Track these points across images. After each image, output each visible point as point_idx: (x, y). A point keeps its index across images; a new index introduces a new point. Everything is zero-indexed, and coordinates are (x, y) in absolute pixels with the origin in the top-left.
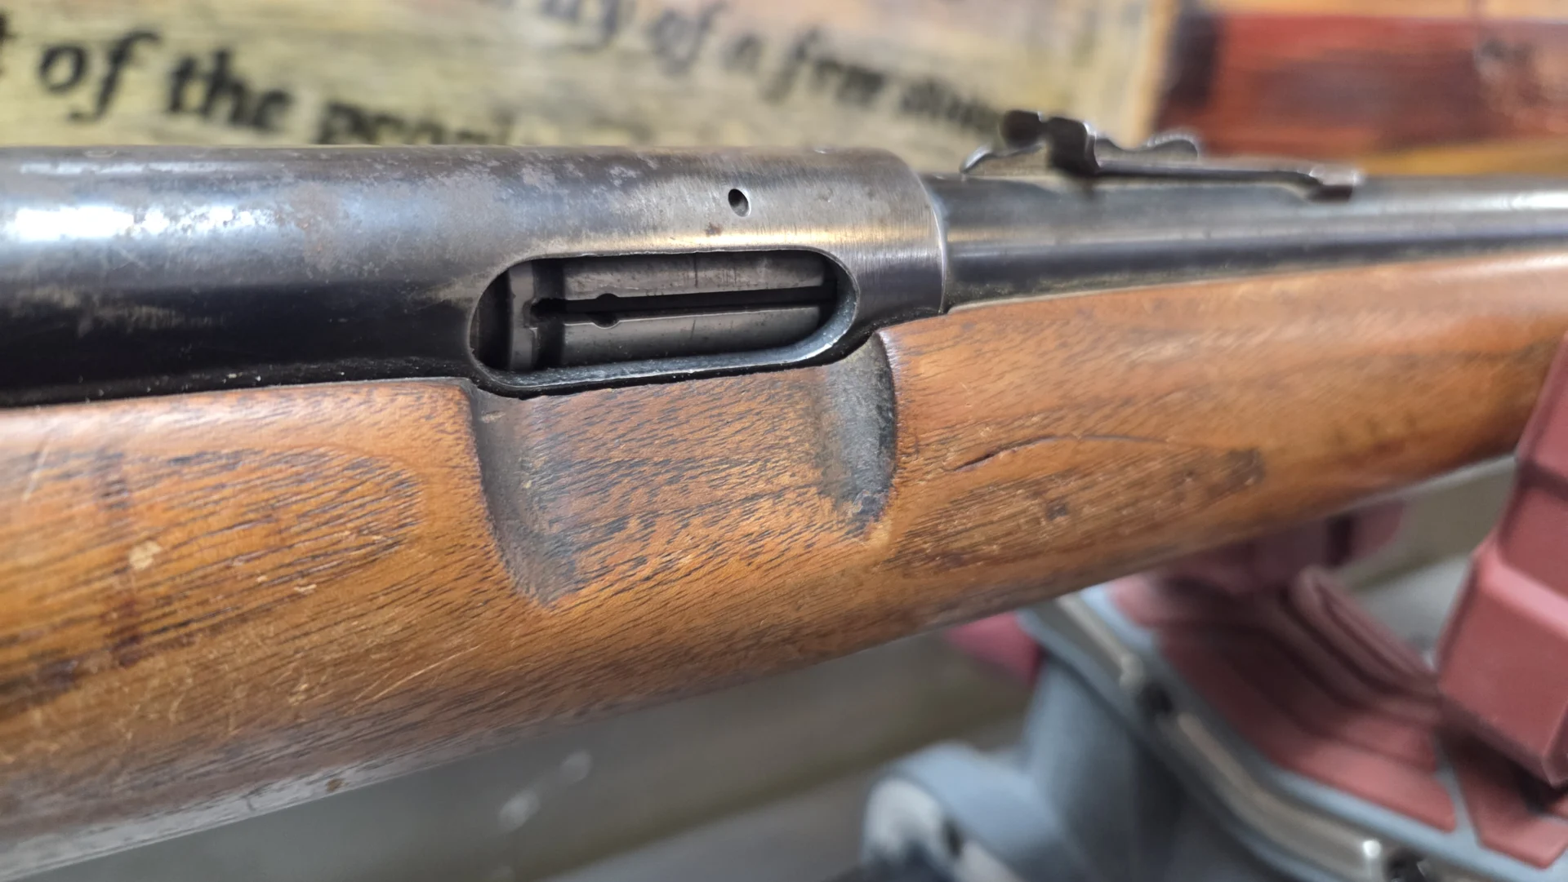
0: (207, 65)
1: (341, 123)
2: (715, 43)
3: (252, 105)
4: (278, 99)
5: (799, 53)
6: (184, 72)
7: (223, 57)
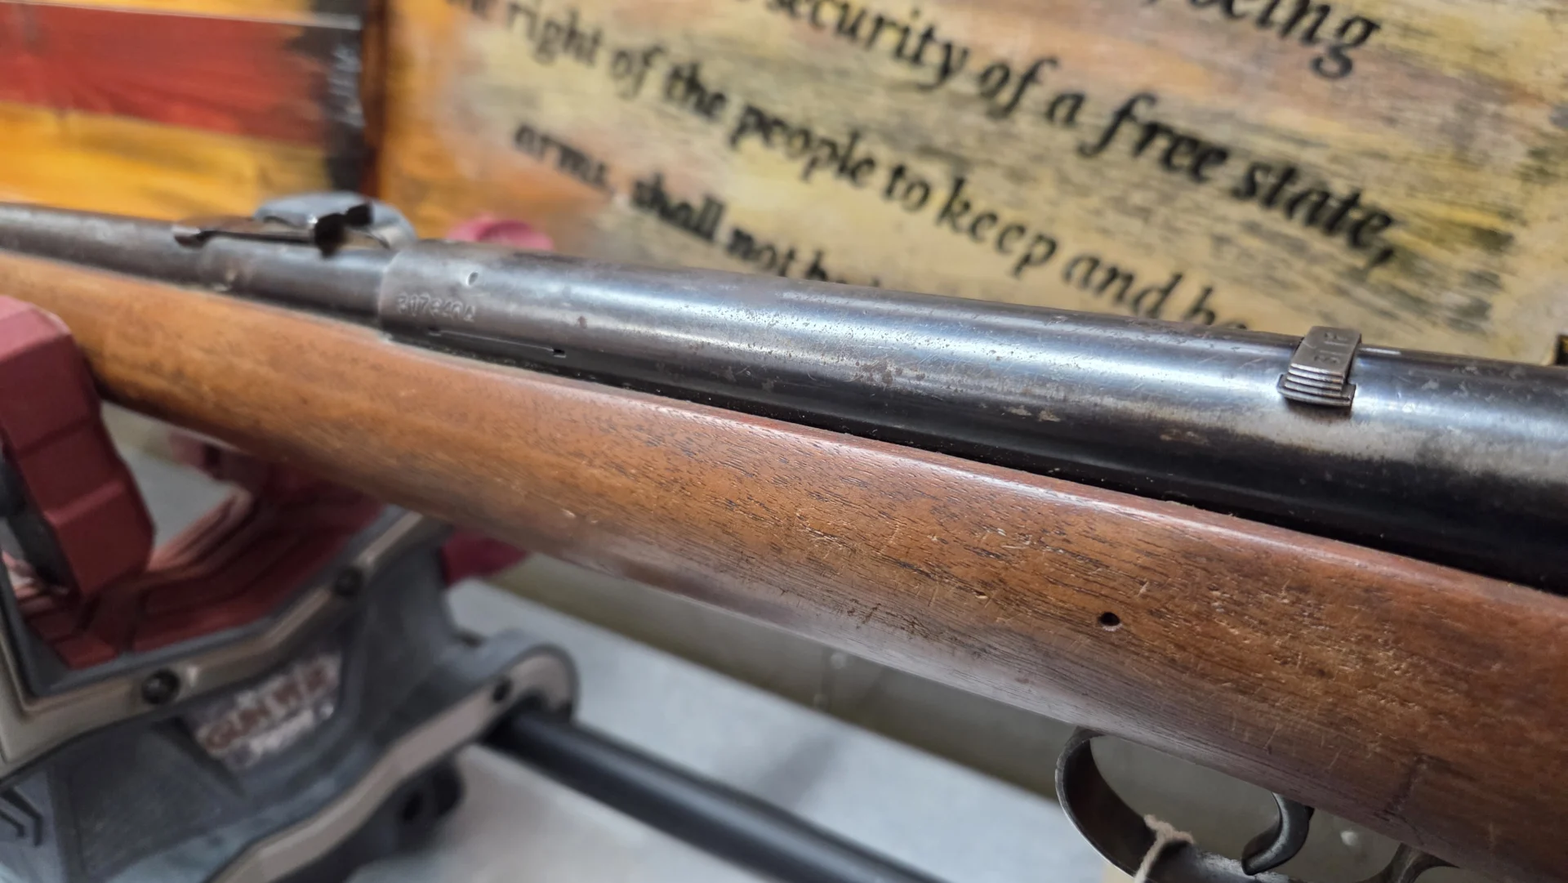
0: (686, 73)
1: (752, 120)
2: (1037, 96)
3: (707, 99)
4: (720, 98)
5: (1125, 113)
6: (676, 75)
7: (695, 68)
